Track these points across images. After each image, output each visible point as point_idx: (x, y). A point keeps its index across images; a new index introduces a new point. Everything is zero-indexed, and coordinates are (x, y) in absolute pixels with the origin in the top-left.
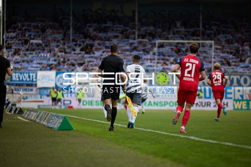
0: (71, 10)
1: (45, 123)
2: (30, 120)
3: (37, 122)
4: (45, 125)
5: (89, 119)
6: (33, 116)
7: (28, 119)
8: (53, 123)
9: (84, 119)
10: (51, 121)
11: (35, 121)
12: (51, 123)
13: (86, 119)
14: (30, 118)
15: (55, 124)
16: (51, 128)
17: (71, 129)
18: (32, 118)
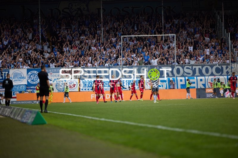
0: (39, 10)
1: (19, 118)
2: (4, 116)
3: (11, 118)
4: (18, 121)
5: (61, 112)
6: (7, 112)
7: (3, 115)
8: (26, 118)
9: (56, 113)
10: (25, 116)
11: (9, 117)
12: (25, 118)
13: (58, 113)
14: (4, 114)
15: (28, 119)
16: (25, 123)
17: (44, 123)
18: (6, 114)
